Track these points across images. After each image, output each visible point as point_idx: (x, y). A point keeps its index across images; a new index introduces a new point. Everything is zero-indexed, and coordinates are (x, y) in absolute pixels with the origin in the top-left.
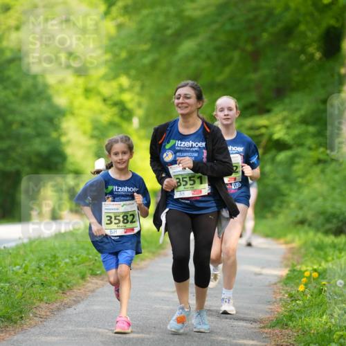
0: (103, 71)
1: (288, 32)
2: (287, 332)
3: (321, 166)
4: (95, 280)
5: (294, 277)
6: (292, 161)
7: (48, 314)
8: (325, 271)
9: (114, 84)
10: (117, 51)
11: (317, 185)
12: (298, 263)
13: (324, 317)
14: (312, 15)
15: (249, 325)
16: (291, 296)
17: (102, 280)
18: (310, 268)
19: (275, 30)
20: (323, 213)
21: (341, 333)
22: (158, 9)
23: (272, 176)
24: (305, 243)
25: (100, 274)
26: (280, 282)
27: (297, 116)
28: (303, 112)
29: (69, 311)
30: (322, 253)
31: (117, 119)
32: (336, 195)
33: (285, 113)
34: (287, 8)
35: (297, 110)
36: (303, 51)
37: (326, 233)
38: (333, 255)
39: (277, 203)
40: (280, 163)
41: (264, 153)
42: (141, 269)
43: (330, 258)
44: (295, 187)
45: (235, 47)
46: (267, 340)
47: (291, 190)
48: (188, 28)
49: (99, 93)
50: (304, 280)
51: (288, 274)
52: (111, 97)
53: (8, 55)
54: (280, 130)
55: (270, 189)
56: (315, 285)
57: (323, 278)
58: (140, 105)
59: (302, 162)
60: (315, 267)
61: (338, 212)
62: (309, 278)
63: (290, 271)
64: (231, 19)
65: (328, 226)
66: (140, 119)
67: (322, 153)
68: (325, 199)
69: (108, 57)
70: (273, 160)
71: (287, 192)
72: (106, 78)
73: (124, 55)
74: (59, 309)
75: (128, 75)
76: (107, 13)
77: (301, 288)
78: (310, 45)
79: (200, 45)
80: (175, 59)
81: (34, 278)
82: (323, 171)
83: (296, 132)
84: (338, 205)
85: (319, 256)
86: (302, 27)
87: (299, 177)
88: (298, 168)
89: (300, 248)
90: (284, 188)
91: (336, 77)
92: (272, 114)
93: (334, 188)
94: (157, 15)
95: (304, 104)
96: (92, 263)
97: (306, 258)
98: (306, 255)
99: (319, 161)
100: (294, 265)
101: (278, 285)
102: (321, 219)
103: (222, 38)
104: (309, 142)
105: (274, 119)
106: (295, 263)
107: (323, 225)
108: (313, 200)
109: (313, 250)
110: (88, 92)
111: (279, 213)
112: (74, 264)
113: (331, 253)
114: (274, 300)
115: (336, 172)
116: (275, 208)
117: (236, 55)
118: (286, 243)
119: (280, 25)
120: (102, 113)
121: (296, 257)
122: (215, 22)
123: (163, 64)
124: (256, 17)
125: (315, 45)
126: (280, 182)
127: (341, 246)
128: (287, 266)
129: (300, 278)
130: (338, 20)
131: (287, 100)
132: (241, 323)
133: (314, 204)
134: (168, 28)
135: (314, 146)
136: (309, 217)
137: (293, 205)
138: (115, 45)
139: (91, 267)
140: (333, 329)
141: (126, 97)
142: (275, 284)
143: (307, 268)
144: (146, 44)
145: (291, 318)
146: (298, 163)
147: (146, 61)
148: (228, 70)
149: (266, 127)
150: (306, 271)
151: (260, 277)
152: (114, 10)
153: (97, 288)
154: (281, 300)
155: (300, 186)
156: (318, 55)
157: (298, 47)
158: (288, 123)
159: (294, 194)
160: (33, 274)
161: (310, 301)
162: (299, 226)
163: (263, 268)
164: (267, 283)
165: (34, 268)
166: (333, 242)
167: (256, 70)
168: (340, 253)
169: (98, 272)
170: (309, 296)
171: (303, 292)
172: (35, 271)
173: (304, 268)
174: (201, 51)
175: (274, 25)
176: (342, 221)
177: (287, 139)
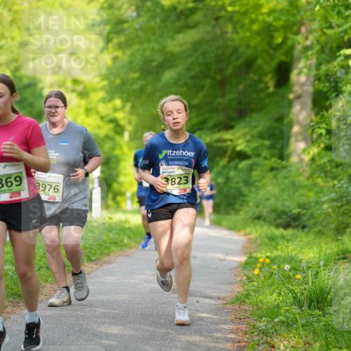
0: (101, 94)
1: (249, 65)
2: (244, 307)
3: (274, 172)
4: (90, 265)
5: (251, 263)
6: (251, 169)
7: (52, 292)
8: (276, 257)
9: (110, 105)
10: (112, 79)
11: (270, 188)
12: (255, 251)
13: (274, 295)
14: (267, 51)
15: (214, 302)
16: (248, 278)
17: (97, 264)
18: (264, 256)
19: (238, 63)
20: (275, 211)
21: (287, 308)
22: (146, 45)
23: (235, 180)
24: (260, 235)
25: (95, 260)
26: (240, 266)
27: (255, 132)
28: (260, 129)
30: (273, 243)
31: (111, 134)
32: (285, 196)
33: (246, 130)
34: (249, 47)
35: (255, 127)
36: (260, 81)
37: (278, 226)
38: (282, 245)
39: (239, 202)
40: (242, 170)
41: (229, 162)
42: (128, 255)
43: (279, 247)
44: (253, 189)
45: (207, 76)
46: (228, 314)
47: (250, 192)
48: (169, 61)
49: (98, 113)
50: (259, 265)
51: (246, 260)
52: (107, 115)
53: (26, 81)
54: (242, 144)
55: (233, 191)
56: (267, 269)
57: (274, 264)
58: (130, 122)
59: (259, 168)
60: (268, 254)
61: (287, 209)
62: (263, 263)
63: (248, 257)
64: (204, 54)
65: (279, 221)
66: (130, 133)
67: (275, 162)
68: (277, 199)
69: (105, 83)
70: (236, 168)
71: (246, 193)
72: (104, 100)
73: (118, 81)
75: (121, 98)
77: (256, 272)
78: (266, 75)
79: (179, 74)
80: (159, 85)
81: (41, 263)
82: (275, 177)
83: (255, 144)
84: (287, 204)
85: (272, 245)
86: (260, 62)
87: (256, 181)
88: (256, 174)
89: (256, 239)
90: (245, 190)
91: (286, 101)
92: (236, 130)
93: (283, 190)
94: (144, 50)
95: (261, 122)
96: (88, 251)
97: (261, 247)
98: (261, 245)
99: (272, 169)
100: (251, 253)
101: (238, 269)
102: (273, 216)
103: (197, 69)
104: (265, 153)
105: (238, 134)
106: (252, 251)
107: (275, 220)
108: (268, 199)
109: (266, 240)
110: (88, 111)
111: (240, 210)
113: (281, 242)
114: (234, 281)
115: (286, 178)
116: (237, 206)
117: (207, 82)
118: (246, 235)
119: (242, 60)
120: (100, 127)
121: (252, 246)
122: (191, 56)
123: (149, 89)
124: (224, 53)
125: (270, 76)
126: (242, 185)
127: (289, 238)
128: (245, 254)
129: (256, 264)
130: (287, 56)
131: (247, 119)
132: (208, 301)
133: (268, 203)
134: (153, 60)
135: (268, 156)
136: (264, 213)
137: (251, 204)
138: (111, 73)
139: (88, 254)
140: (280, 304)
141: (120, 116)
142: (236, 268)
143: (262, 256)
144: (135, 72)
145: (248, 296)
146: (256, 170)
147: (136, 86)
148: (201, 94)
149: (231, 140)
150: (261, 257)
151: (225, 262)
152: (110, 45)
153: (93, 271)
154: (240, 281)
155: (258, 189)
156: (271, 84)
157: (256, 78)
158: (248, 137)
159: (252, 195)
160: (41, 259)
161: (263, 282)
162: (256, 221)
163: (227, 255)
164: (230, 268)
165: (41, 254)
166: (283, 234)
167: (223, 95)
168: (288, 243)
169: (93, 258)
170: (262, 278)
171: (258, 275)
172: (42, 256)
173: (259, 255)
174: (180, 79)
175: (237, 59)
176: (289, 217)
177: (248, 150)
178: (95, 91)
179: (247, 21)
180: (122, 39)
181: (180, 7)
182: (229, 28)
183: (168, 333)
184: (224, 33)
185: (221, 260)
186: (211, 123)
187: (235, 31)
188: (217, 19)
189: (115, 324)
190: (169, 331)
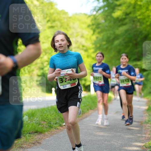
0: (92, 50)
1: (146, 37)
4: (91, 111)
5: (150, 109)
6: (148, 75)
17: (93, 111)
19: (142, 37)
22: (108, 32)
25: (93, 109)
26: (145, 110)
29: (84, 120)
34: (146, 30)
44: (149, 82)
45: (130, 42)
48: (116, 37)
51: (148, 108)
64: (129, 34)
72: (94, 52)
73: (98, 45)
74: (81, 119)
76: (94, 34)
79: (120, 42)
80: (113, 46)
100: (150, 105)
103: (127, 39)
110: (88, 56)
112: (85, 106)
117: (131, 44)
118: (147, 99)
121: (150, 103)
123: (110, 48)
128: (147, 105)
134: (111, 37)
147: (105, 47)
148: (128, 49)
152: (96, 33)
154: (146, 115)
163: (140, 106)
164: (142, 111)
167: (136, 48)
178: (90, 49)
179: (145, 21)
180: (99, 30)
181: (120, 18)
182: (138, 24)
183: (121, 135)
184: (136, 26)
185: (139, 108)
186: (132, 59)
187: (141, 25)
188: (134, 21)
189: (101, 132)
190: (121, 134)
